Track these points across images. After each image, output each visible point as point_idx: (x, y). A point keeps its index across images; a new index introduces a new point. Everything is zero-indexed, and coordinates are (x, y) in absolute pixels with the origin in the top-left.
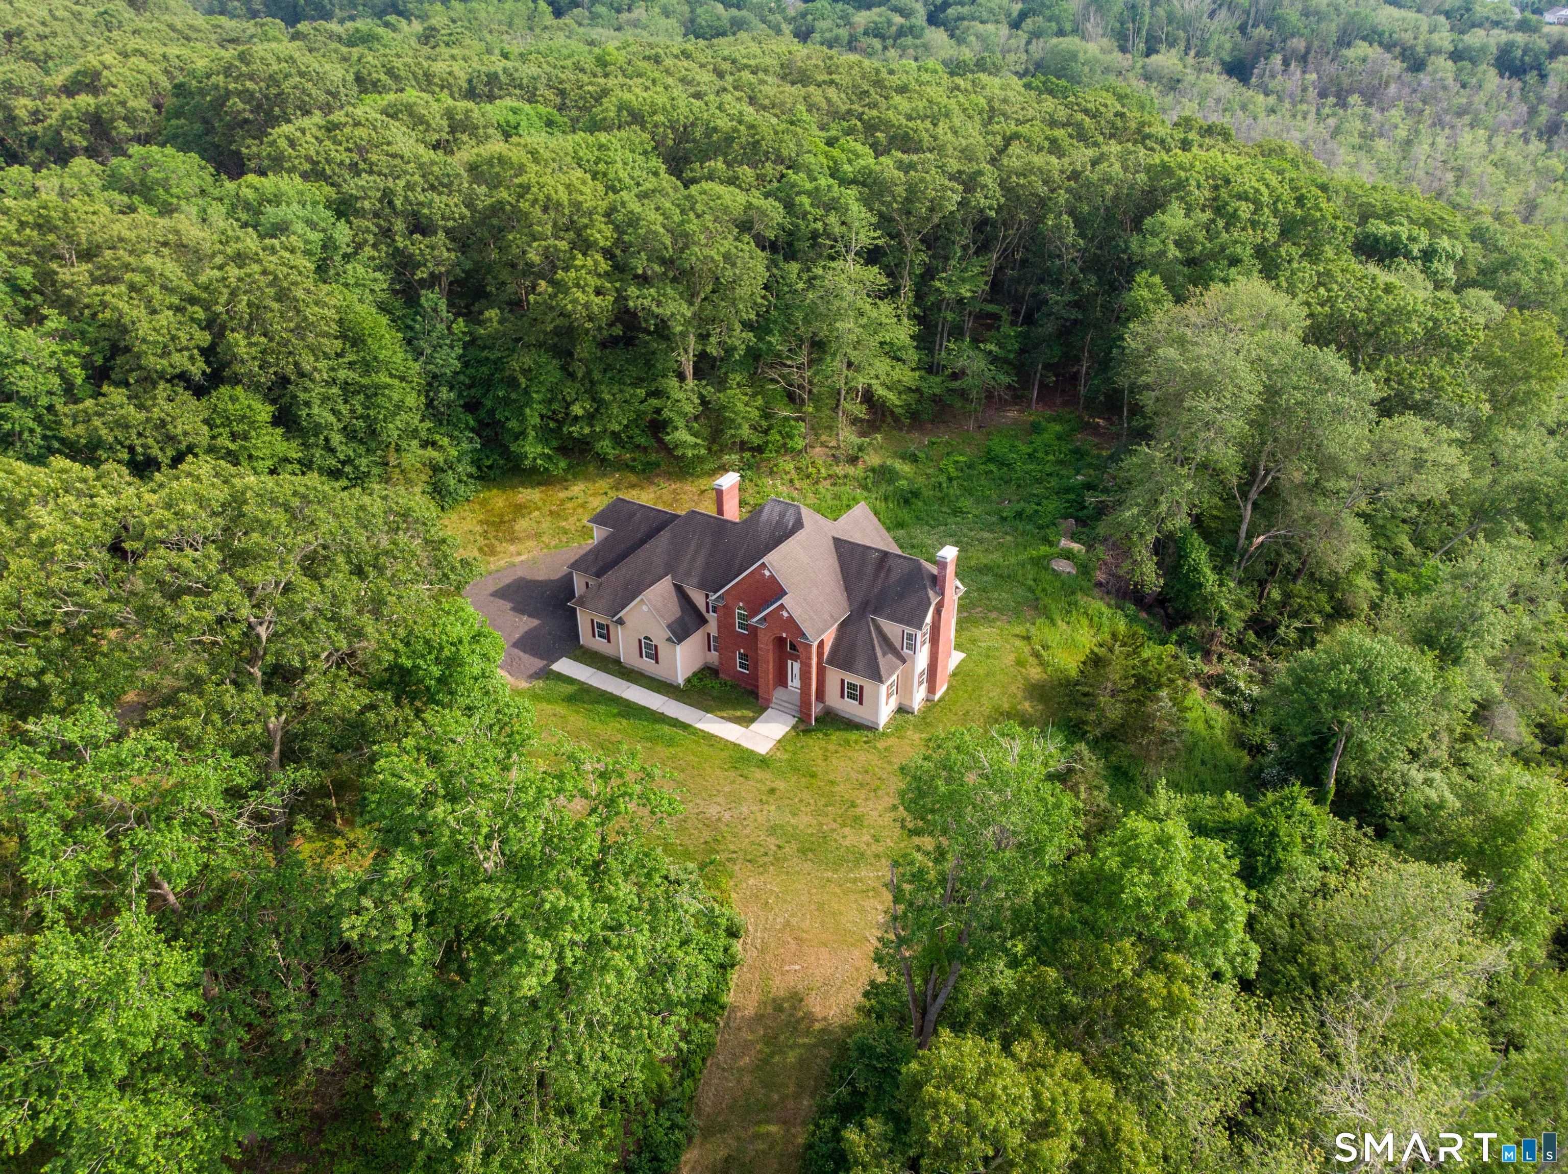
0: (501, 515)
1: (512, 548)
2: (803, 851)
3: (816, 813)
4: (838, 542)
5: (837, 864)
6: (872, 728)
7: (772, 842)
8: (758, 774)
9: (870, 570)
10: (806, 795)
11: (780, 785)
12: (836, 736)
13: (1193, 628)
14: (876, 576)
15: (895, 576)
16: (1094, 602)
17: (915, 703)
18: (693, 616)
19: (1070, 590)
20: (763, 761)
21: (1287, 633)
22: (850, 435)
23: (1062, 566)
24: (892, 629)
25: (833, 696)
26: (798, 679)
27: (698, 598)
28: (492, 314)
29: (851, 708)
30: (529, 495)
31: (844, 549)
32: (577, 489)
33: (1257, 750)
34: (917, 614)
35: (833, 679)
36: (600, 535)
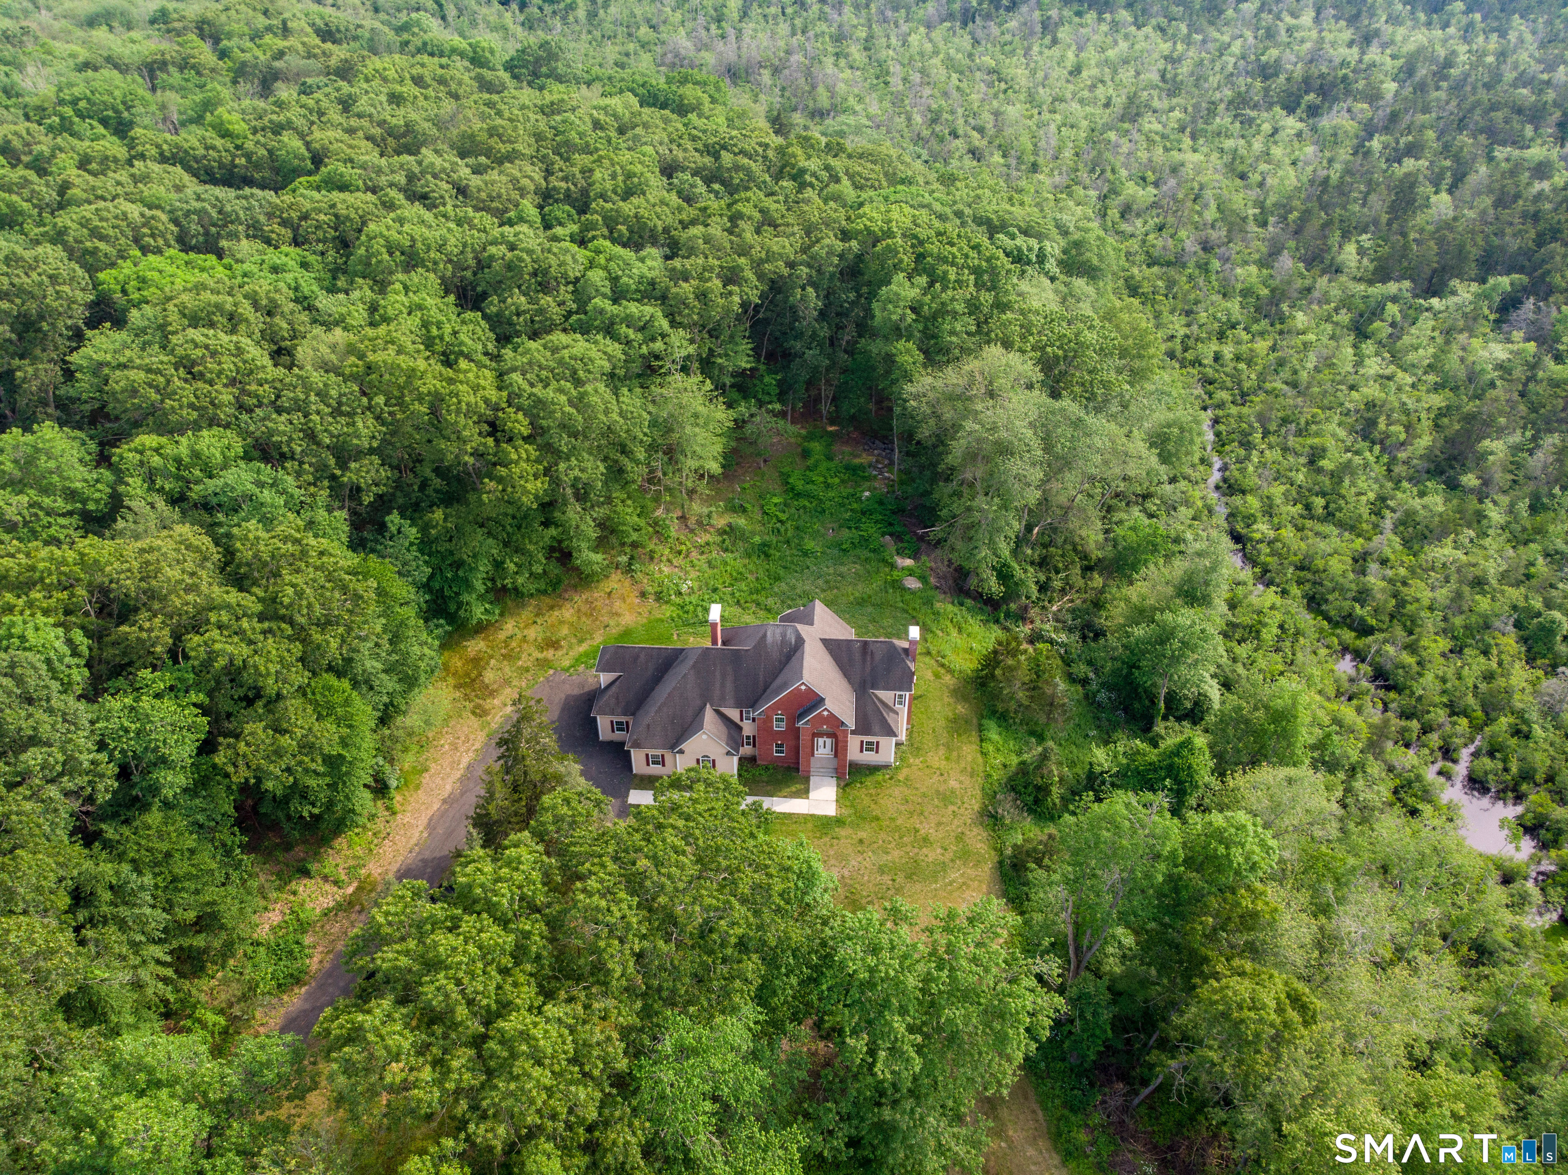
0: (467, 675)
1: (496, 702)
2: (909, 877)
3: (900, 846)
4: (824, 641)
5: (934, 877)
6: (887, 767)
7: (886, 879)
8: (842, 832)
9: (857, 656)
10: (883, 835)
11: (863, 835)
12: (869, 781)
13: (1013, 606)
14: (864, 661)
15: (878, 656)
16: (945, 606)
17: (903, 736)
18: (733, 727)
19: (929, 602)
20: (838, 821)
21: (1057, 584)
22: (697, 508)
23: (913, 584)
24: (886, 695)
25: (854, 753)
26: (823, 749)
27: (733, 714)
28: (438, 515)
29: (869, 757)
30: (475, 646)
31: (832, 646)
32: (510, 626)
33: (1085, 682)
34: (904, 681)
35: (854, 742)
36: (605, 678)
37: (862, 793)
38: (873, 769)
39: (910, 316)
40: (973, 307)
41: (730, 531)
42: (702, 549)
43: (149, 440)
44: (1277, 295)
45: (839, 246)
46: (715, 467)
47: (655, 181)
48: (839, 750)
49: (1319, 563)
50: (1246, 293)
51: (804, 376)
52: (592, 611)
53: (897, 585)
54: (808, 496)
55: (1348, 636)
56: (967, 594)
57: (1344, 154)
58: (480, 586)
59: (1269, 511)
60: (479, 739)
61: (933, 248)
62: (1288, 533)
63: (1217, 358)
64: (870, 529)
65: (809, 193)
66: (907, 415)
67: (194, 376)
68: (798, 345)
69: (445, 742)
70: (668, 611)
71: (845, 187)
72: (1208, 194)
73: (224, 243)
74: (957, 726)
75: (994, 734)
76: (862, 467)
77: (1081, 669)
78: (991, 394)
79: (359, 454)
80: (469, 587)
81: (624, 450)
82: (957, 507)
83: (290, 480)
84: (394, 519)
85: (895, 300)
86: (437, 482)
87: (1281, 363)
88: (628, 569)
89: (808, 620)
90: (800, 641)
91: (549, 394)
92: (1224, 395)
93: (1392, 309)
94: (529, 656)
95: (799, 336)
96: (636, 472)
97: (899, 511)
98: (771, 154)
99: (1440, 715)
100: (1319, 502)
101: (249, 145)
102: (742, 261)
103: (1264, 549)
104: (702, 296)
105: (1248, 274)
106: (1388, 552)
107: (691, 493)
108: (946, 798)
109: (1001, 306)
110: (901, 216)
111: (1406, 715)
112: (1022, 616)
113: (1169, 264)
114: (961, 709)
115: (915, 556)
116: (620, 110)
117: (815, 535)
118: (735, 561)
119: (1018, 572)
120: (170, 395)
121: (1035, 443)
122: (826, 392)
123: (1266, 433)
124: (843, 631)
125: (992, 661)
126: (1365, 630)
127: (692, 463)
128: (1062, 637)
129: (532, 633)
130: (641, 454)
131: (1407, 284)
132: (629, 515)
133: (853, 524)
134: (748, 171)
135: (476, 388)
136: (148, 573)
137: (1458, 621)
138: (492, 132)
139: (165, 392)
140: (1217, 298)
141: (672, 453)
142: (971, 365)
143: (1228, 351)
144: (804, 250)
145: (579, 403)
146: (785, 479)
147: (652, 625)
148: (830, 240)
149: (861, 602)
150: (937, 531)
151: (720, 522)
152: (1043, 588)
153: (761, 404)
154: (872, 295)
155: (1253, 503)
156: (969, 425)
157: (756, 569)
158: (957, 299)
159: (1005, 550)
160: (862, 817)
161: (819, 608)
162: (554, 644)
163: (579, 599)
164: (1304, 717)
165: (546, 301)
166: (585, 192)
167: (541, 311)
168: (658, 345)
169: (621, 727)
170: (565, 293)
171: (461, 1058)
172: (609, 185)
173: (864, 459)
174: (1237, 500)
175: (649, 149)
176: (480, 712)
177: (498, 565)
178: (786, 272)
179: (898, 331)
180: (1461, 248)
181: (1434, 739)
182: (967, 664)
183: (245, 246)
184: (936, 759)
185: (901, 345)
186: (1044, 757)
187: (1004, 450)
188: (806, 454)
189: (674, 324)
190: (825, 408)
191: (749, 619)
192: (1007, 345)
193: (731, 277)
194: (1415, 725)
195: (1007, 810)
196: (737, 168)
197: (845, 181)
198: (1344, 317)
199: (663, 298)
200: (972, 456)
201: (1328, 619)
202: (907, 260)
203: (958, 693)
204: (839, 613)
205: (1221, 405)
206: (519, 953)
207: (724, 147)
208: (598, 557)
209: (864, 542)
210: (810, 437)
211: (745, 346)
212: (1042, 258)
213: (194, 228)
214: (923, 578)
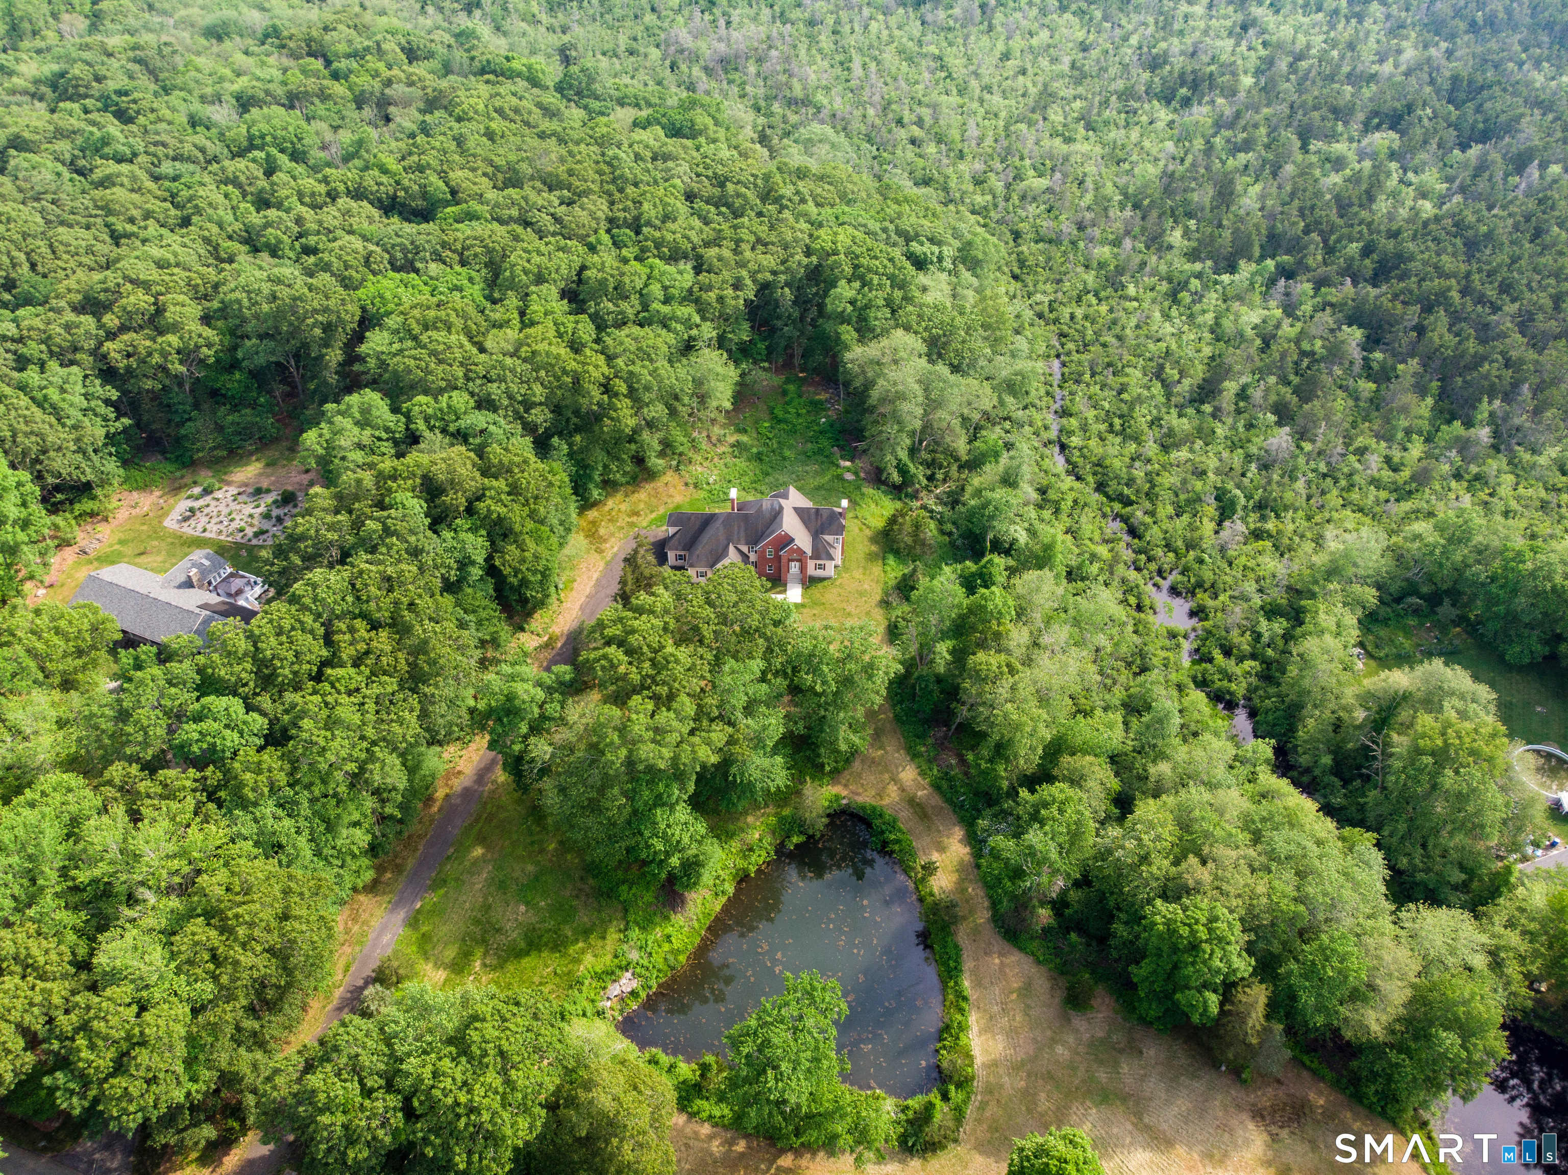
0: (591, 530)
1: (608, 546)
3: (835, 617)
4: (795, 508)
6: (829, 578)
8: (805, 611)
9: (813, 517)
10: (826, 611)
11: (815, 612)
12: (819, 585)
13: (910, 490)
14: (817, 519)
15: (825, 516)
16: (869, 491)
17: (839, 561)
18: (745, 558)
19: (858, 488)
20: (803, 605)
21: (940, 476)
22: (717, 431)
23: (849, 477)
24: (829, 538)
25: (811, 570)
26: (794, 568)
27: (745, 549)
28: (578, 438)
29: (820, 573)
30: (592, 514)
31: (799, 511)
32: (610, 503)
33: (950, 534)
34: (840, 530)
35: (811, 564)
36: (672, 530)
37: (816, 591)
38: (822, 579)
39: (850, 308)
40: (889, 303)
41: (737, 445)
42: (721, 456)
43: (421, 399)
44: (1120, 270)
45: (805, 261)
46: (728, 405)
47: (681, 207)
48: (803, 569)
49: (1107, 462)
50: (1101, 265)
51: (783, 343)
52: (657, 495)
53: (840, 478)
54: (785, 421)
55: (1117, 506)
56: (884, 483)
57: (1198, 144)
58: (597, 478)
59: (1084, 428)
60: (601, 565)
61: (864, 261)
62: (1093, 443)
63: (1072, 317)
64: (824, 443)
65: (786, 214)
66: (846, 372)
67: (440, 362)
68: (779, 323)
69: (583, 566)
70: (702, 494)
71: (811, 207)
72: (1089, 180)
73: (419, 265)
74: (871, 557)
75: (891, 561)
76: (821, 402)
77: (949, 527)
78: (896, 362)
79: (534, 405)
80: (590, 478)
81: (676, 398)
82: (874, 430)
83: (502, 422)
84: (555, 440)
85: (840, 298)
86: (575, 420)
87: (1115, 322)
88: (677, 469)
89: (785, 496)
90: (781, 508)
91: (636, 369)
92: (1071, 346)
93: (1195, 284)
94: (624, 520)
95: (779, 318)
96: (683, 411)
97: (843, 431)
98: (759, 182)
99: (1159, 552)
100: (1117, 422)
101: (406, 182)
102: (744, 273)
103: (1076, 453)
104: (721, 299)
105: (1103, 252)
106: (1151, 454)
107: (713, 421)
108: (861, 594)
109: (907, 299)
110: (844, 238)
111: (1138, 552)
112: (915, 496)
113: (1050, 241)
114: (874, 548)
115: (852, 460)
116: (652, 142)
117: (790, 447)
118: (741, 464)
119: (912, 468)
120: (431, 373)
121: (920, 392)
122: (798, 351)
123: (1093, 375)
124: (805, 503)
125: (892, 521)
126: (1128, 502)
127: (714, 404)
128: (939, 508)
129: (623, 507)
130: (686, 400)
131: (1209, 263)
132: (678, 436)
133: (815, 440)
134: (744, 197)
135: (597, 367)
136: (451, 471)
137: (1183, 497)
138: (571, 173)
139: (428, 372)
140: (1080, 269)
141: (703, 398)
142: (885, 342)
143: (1079, 312)
144: (783, 262)
145: (653, 373)
146: (771, 410)
147: (692, 503)
148: (799, 257)
149: (818, 488)
150: (862, 445)
151: (732, 439)
152: (931, 478)
153: (755, 363)
154: (826, 293)
155: (1074, 422)
156: (881, 382)
157: (752, 469)
158: (878, 297)
159: (903, 455)
160: (815, 604)
161: (792, 491)
162: (637, 514)
163: (649, 487)
164: (1059, 547)
165: (624, 305)
166: (637, 218)
167: (622, 312)
168: (694, 332)
169: (681, 557)
170: (635, 299)
171: (647, 664)
172: (653, 213)
173: (823, 396)
174: (1064, 421)
175: (677, 181)
176: (600, 551)
177: (605, 467)
178: (770, 278)
179: (843, 318)
180: (1249, 236)
181: (1153, 566)
182: (878, 523)
183: (434, 268)
184: (858, 574)
185: (844, 328)
186: (914, 571)
187: (901, 396)
188: (784, 393)
189: (704, 319)
190: (797, 361)
191: (750, 498)
192: (907, 328)
193: (737, 286)
194: (1143, 557)
195: (894, 600)
196: (738, 195)
197: (811, 203)
198: (1164, 287)
199: (697, 301)
200: (883, 400)
201: (1108, 497)
202: (848, 270)
203: (873, 540)
204: (805, 494)
205: (1068, 354)
206: (665, 629)
207: (726, 179)
208: (660, 461)
209: (820, 451)
210: (788, 381)
211: (746, 326)
212: (940, 259)
213: (399, 255)
214: (856, 474)
